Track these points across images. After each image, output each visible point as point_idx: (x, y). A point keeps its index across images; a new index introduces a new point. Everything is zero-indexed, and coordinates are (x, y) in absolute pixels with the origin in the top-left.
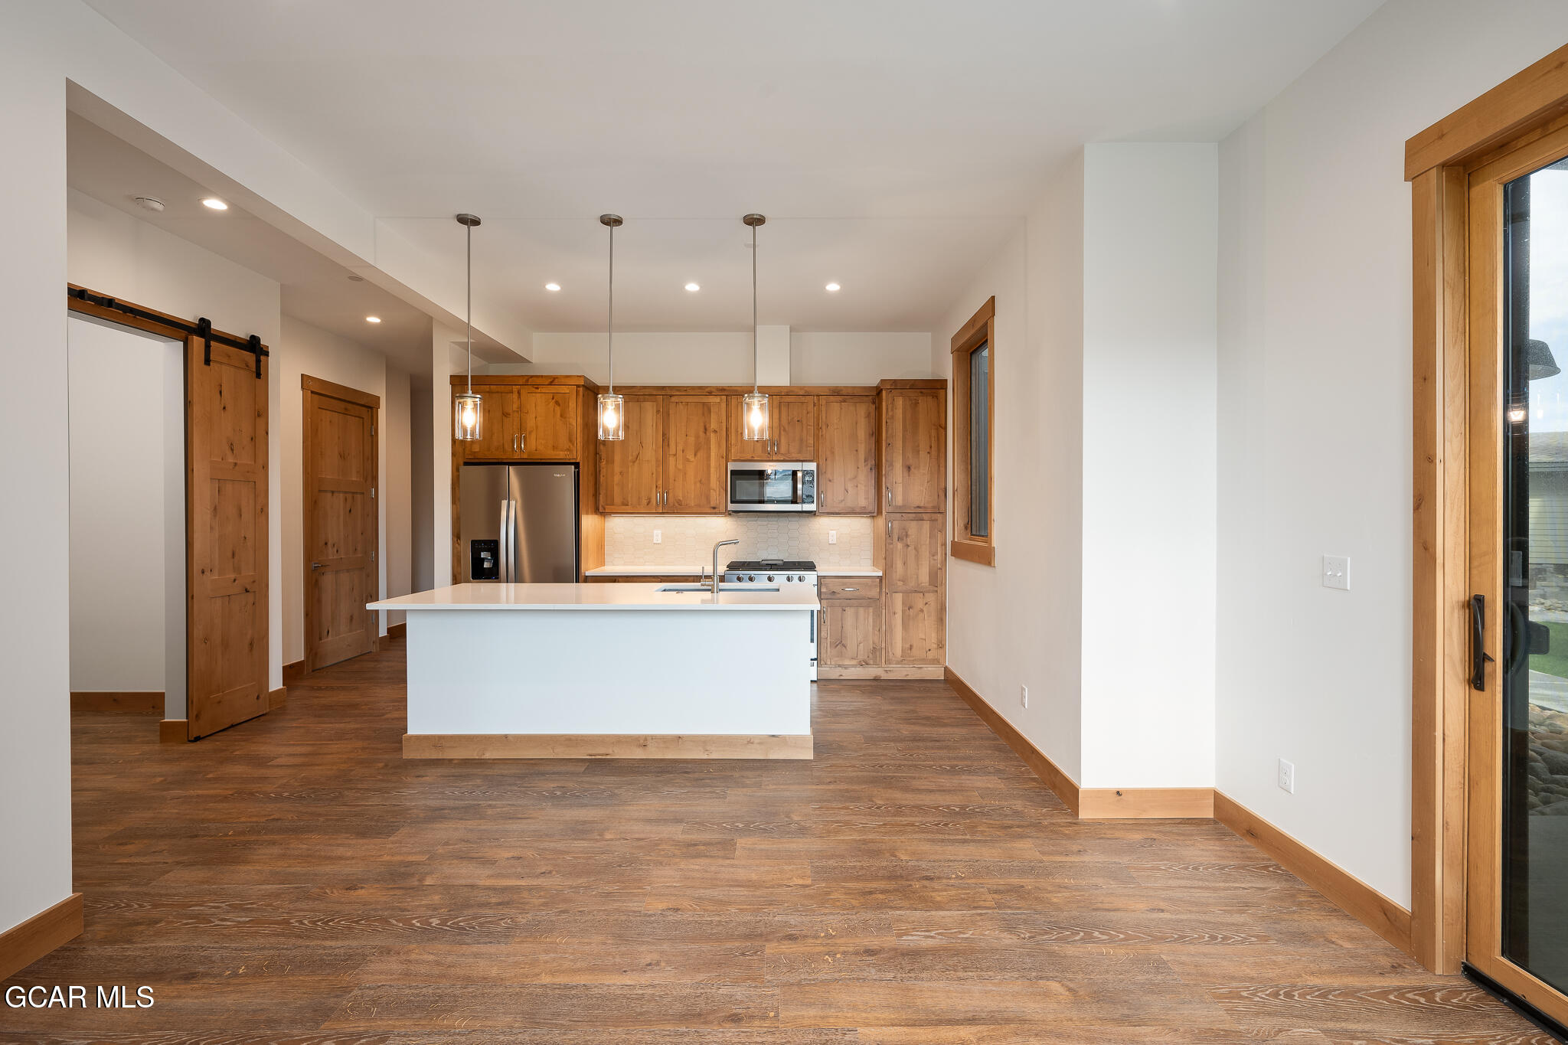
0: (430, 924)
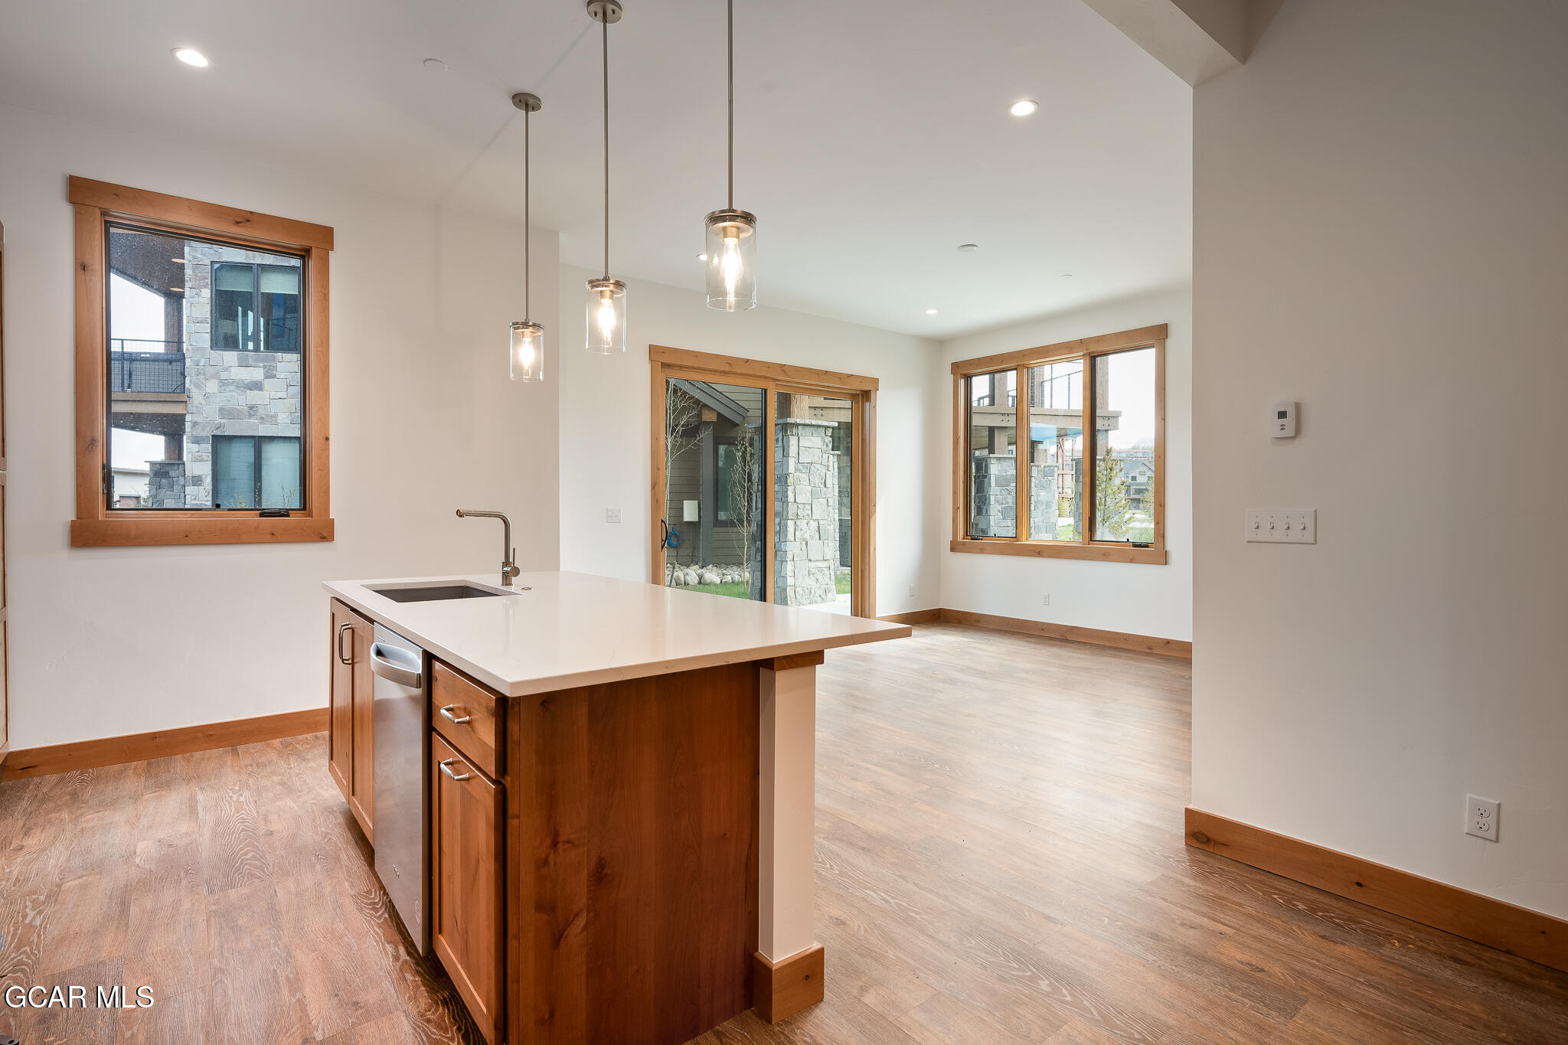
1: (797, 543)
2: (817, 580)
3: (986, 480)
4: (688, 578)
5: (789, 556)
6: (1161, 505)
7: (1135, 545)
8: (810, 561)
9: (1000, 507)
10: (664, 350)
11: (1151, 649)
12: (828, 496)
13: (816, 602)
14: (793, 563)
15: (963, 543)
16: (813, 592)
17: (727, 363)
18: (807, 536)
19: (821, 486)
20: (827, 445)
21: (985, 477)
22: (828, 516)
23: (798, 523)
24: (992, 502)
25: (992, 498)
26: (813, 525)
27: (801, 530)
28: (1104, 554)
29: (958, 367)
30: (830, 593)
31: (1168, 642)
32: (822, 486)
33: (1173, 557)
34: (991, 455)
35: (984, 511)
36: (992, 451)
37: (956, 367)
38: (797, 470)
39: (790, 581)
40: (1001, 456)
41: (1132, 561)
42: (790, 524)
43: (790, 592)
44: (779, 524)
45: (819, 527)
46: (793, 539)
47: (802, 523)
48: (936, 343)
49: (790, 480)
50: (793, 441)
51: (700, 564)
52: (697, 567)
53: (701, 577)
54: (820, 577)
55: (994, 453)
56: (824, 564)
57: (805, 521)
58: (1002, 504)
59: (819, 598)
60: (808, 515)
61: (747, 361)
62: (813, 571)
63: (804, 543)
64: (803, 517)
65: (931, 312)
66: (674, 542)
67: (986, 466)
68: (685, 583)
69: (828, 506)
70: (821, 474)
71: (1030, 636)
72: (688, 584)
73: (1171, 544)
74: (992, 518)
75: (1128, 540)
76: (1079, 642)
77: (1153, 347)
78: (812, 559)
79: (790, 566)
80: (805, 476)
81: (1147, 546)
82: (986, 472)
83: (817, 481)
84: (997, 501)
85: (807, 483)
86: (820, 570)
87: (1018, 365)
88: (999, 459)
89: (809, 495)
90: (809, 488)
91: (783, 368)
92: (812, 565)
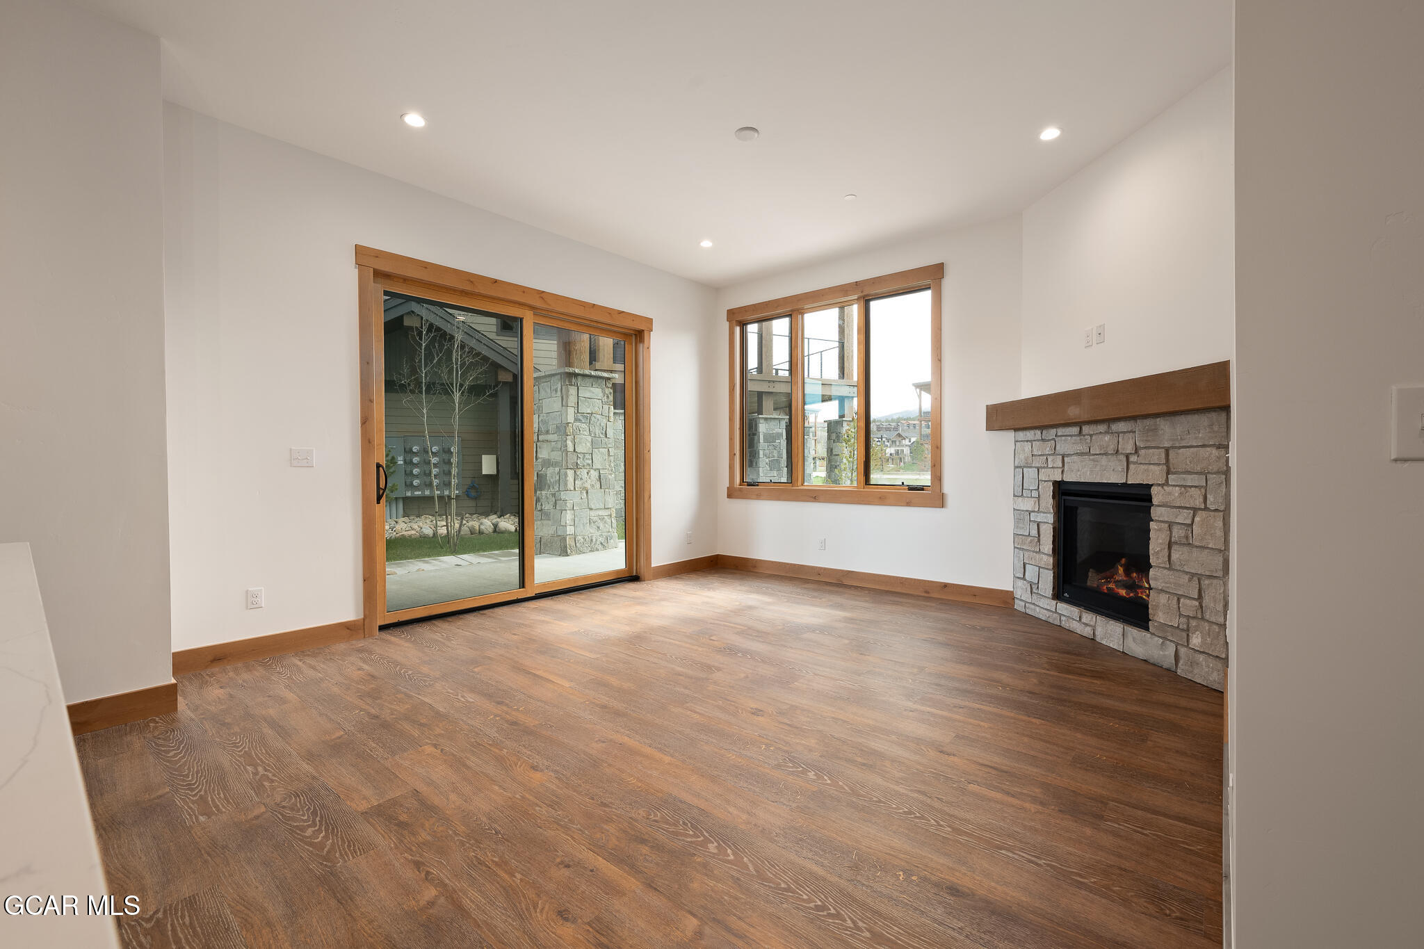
0: (719, 846)
1: (577, 493)
2: (598, 527)
3: (756, 437)
4: (482, 527)
5: (569, 505)
6: (937, 448)
7: (911, 488)
8: (591, 509)
9: (767, 460)
10: (378, 254)
11: (927, 592)
12: (609, 446)
13: (597, 550)
14: (572, 512)
15: (740, 490)
16: (594, 540)
17: (469, 281)
18: (588, 485)
19: (601, 436)
20: (608, 397)
21: (754, 434)
22: (609, 465)
23: (578, 473)
24: (761, 455)
25: (761, 452)
26: (594, 474)
27: (581, 479)
28: (880, 498)
29: (734, 313)
30: (612, 541)
31: (945, 585)
32: (603, 436)
33: (950, 501)
34: (760, 416)
35: (754, 464)
36: (760, 412)
37: (731, 314)
38: (576, 420)
39: (570, 530)
40: (769, 416)
41: (908, 504)
42: (570, 473)
43: (569, 542)
44: (559, 473)
45: (600, 476)
46: (572, 489)
47: (583, 473)
48: (712, 289)
49: (570, 430)
50: (573, 390)
51: (498, 513)
52: (495, 516)
53: (496, 526)
54: (601, 526)
55: (762, 414)
56: (606, 513)
57: (586, 471)
58: (769, 458)
59: (600, 546)
60: (589, 465)
61: (496, 281)
62: (595, 519)
63: (585, 492)
64: (584, 466)
65: (706, 244)
66: (473, 494)
67: (756, 425)
68: (479, 532)
69: (609, 455)
70: (602, 424)
71: (806, 581)
72: (483, 533)
73: (948, 488)
74: (761, 469)
75: (903, 483)
76: (856, 587)
77: (929, 288)
78: (593, 507)
79: (569, 516)
80: (584, 426)
81: (923, 489)
82: (756, 430)
83: (597, 432)
84: (765, 455)
85: (588, 433)
86: (602, 519)
87: (792, 311)
88: (766, 419)
89: (589, 445)
90: (589, 438)
91: (542, 295)
92: (593, 513)
